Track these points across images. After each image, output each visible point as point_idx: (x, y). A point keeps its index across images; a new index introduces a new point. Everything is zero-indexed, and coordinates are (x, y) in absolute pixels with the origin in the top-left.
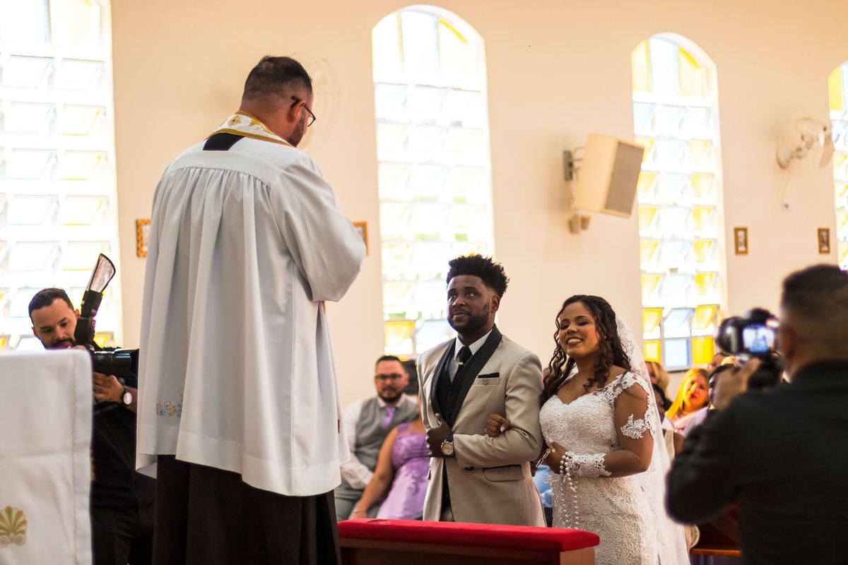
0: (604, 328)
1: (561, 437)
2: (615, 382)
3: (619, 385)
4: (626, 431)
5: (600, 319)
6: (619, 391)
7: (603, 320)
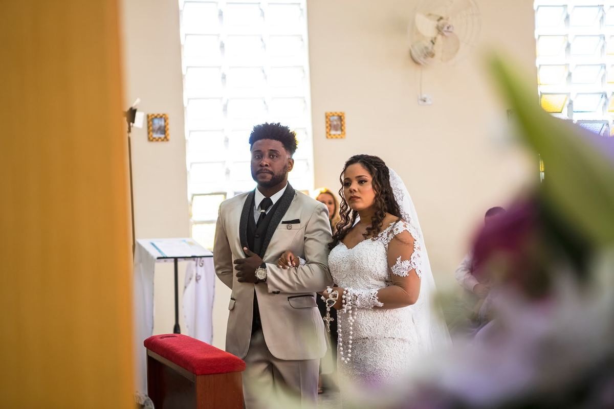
0: (379, 184)
1: (345, 276)
2: (388, 229)
3: (392, 231)
4: (395, 271)
5: (376, 177)
6: (391, 237)
7: (379, 177)
